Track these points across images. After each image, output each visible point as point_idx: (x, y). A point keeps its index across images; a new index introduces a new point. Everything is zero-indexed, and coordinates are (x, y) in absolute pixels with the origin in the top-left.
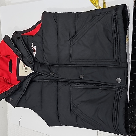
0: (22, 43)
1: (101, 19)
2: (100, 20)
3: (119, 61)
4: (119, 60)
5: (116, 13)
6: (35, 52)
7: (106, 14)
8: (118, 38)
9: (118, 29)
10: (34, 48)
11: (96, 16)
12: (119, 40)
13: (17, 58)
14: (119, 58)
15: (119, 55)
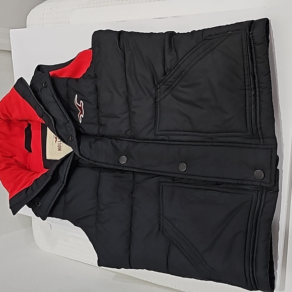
0: (51, 95)
1: (217, 46)
2: (214, 49)
3: (258, 135)
4: (259, 132)
5: (252, 34)
6: (82, 113)
7: (229, 35)
8: (257, 86)
9: (256, 66)
10: (80, 106)
11: (205, 41)
12: (259, 90)
13: (42, 123)
14: (257, 129)
15: (258, 122)
